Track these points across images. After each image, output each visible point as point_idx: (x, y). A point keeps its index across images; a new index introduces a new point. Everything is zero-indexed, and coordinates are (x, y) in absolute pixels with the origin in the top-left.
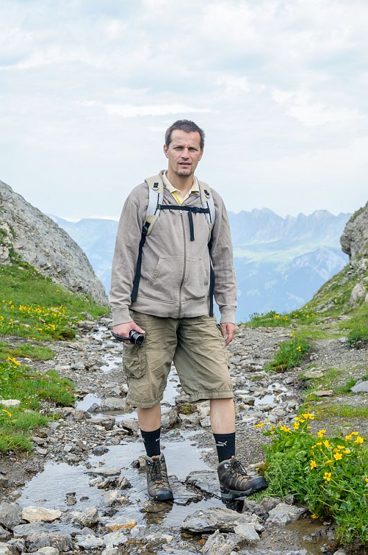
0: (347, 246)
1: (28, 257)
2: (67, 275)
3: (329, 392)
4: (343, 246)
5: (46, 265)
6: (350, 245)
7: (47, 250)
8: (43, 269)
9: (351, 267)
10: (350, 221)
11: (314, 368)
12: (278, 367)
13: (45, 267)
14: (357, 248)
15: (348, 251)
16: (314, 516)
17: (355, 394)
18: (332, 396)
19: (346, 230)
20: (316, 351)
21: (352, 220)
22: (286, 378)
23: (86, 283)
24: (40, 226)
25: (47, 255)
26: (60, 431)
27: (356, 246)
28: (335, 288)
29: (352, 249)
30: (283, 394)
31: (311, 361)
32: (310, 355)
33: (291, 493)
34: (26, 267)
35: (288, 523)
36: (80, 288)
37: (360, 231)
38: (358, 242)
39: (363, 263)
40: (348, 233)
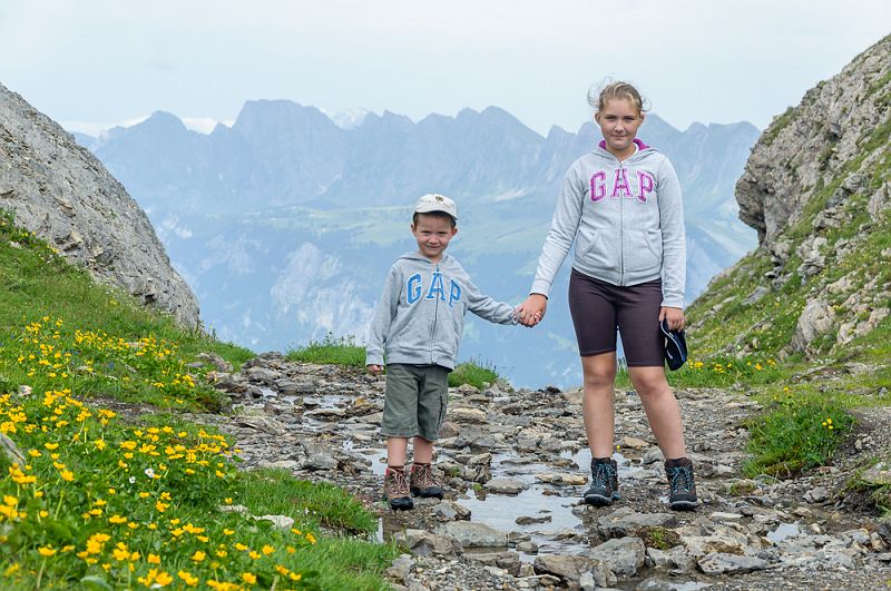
0: (755, 207)
1: (26, 215)
2: (117, 264)
4: (742, 205)
5: (68, 238)
6: (762, 205)
7: (65, 200)
8: (62, 247)
9: (773, 259)
10: (762, 142)
13: (68, 244)
14: (780, 212)
15: (755, 219)
19: (752, 165)
20: (869, 430)
21: (767, 140)
23: (165, 287)
24: (34, 139)
25: (70, 213)
27: (777, 205)
29: (767, 215)
32: (853, 440)
34: (26, 241)
36: (150, 298)
37: (788, 167)
38: (782, 196)
39: (814, 249)
40: (758, 173)
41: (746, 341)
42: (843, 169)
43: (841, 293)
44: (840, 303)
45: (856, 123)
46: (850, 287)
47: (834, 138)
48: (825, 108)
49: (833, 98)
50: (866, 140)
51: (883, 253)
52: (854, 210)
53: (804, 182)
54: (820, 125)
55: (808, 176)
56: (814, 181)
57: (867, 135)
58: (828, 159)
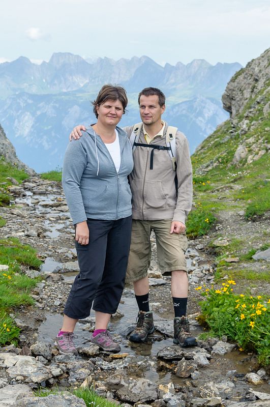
0: (228, 104)
3: (236, 259)
4: (224, 104)
6: (231, 103)
9: (232, 126)
10: (231, 81)
11: (221, 238)
12: (190, 235)
14: (237, 106)
15: (229, 109)
16: (241, 350)
17: (255, 261)
18: (238, 262)
19: (228, 89)
20: (221, 223)
21: (233, 80)
22: (197, 244)
26: (47, 290)
27: (236, 104)
28: (217, 145)
29: (233, 107)
30: (197, 258)
31: (216, 230)
32: (215, 226)
33: (226, 335)
35: (226, 353)
37: (240, 90)
38: (238, 101)
39: (244, 124)
40: (230, 92)
41: (217, 159)
42: (259, 92)
43: (250, 143)
44: (249, 147)
45: (264, 75)
46: (253, 141)
47: (256, 80)
48: (254, 69)
49: (256, 66)
50: (267, 82)
51: (266, 129)
52: (259, 110)
53: (245, 96)
54: (252, 75)
55: (247, 94)
56: (249, 96)
57: (268, 80)
58: (254, 88)
